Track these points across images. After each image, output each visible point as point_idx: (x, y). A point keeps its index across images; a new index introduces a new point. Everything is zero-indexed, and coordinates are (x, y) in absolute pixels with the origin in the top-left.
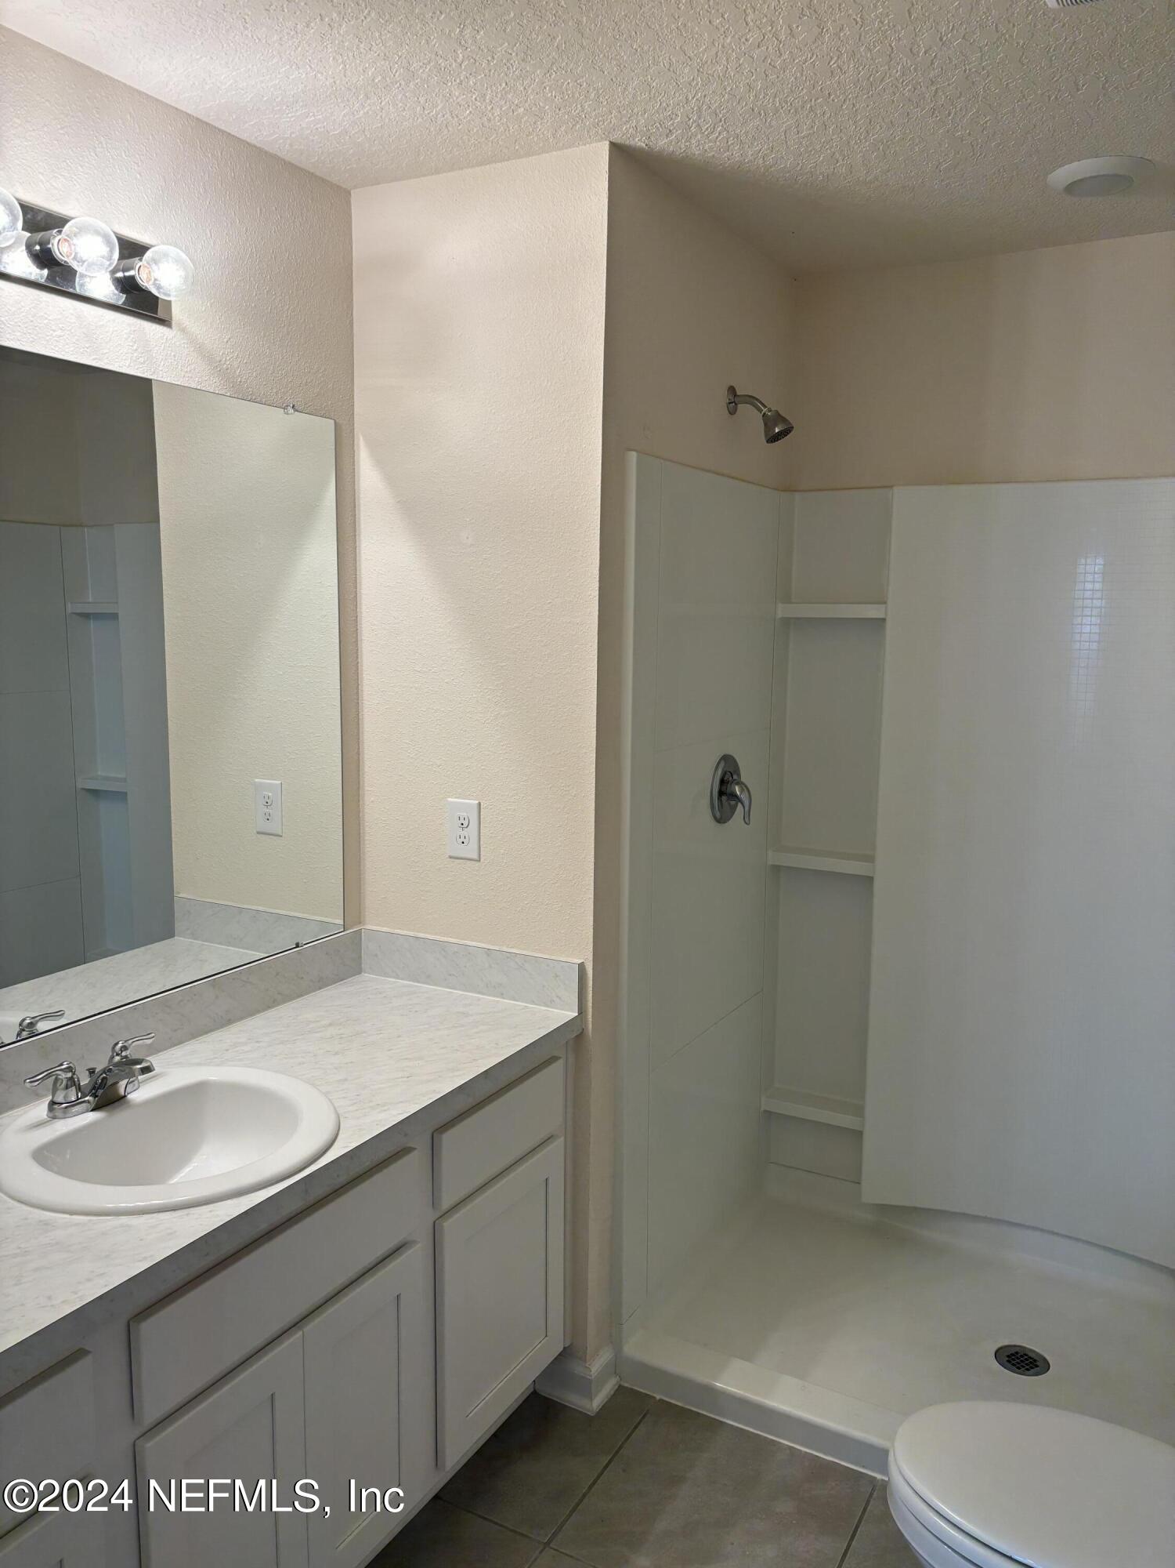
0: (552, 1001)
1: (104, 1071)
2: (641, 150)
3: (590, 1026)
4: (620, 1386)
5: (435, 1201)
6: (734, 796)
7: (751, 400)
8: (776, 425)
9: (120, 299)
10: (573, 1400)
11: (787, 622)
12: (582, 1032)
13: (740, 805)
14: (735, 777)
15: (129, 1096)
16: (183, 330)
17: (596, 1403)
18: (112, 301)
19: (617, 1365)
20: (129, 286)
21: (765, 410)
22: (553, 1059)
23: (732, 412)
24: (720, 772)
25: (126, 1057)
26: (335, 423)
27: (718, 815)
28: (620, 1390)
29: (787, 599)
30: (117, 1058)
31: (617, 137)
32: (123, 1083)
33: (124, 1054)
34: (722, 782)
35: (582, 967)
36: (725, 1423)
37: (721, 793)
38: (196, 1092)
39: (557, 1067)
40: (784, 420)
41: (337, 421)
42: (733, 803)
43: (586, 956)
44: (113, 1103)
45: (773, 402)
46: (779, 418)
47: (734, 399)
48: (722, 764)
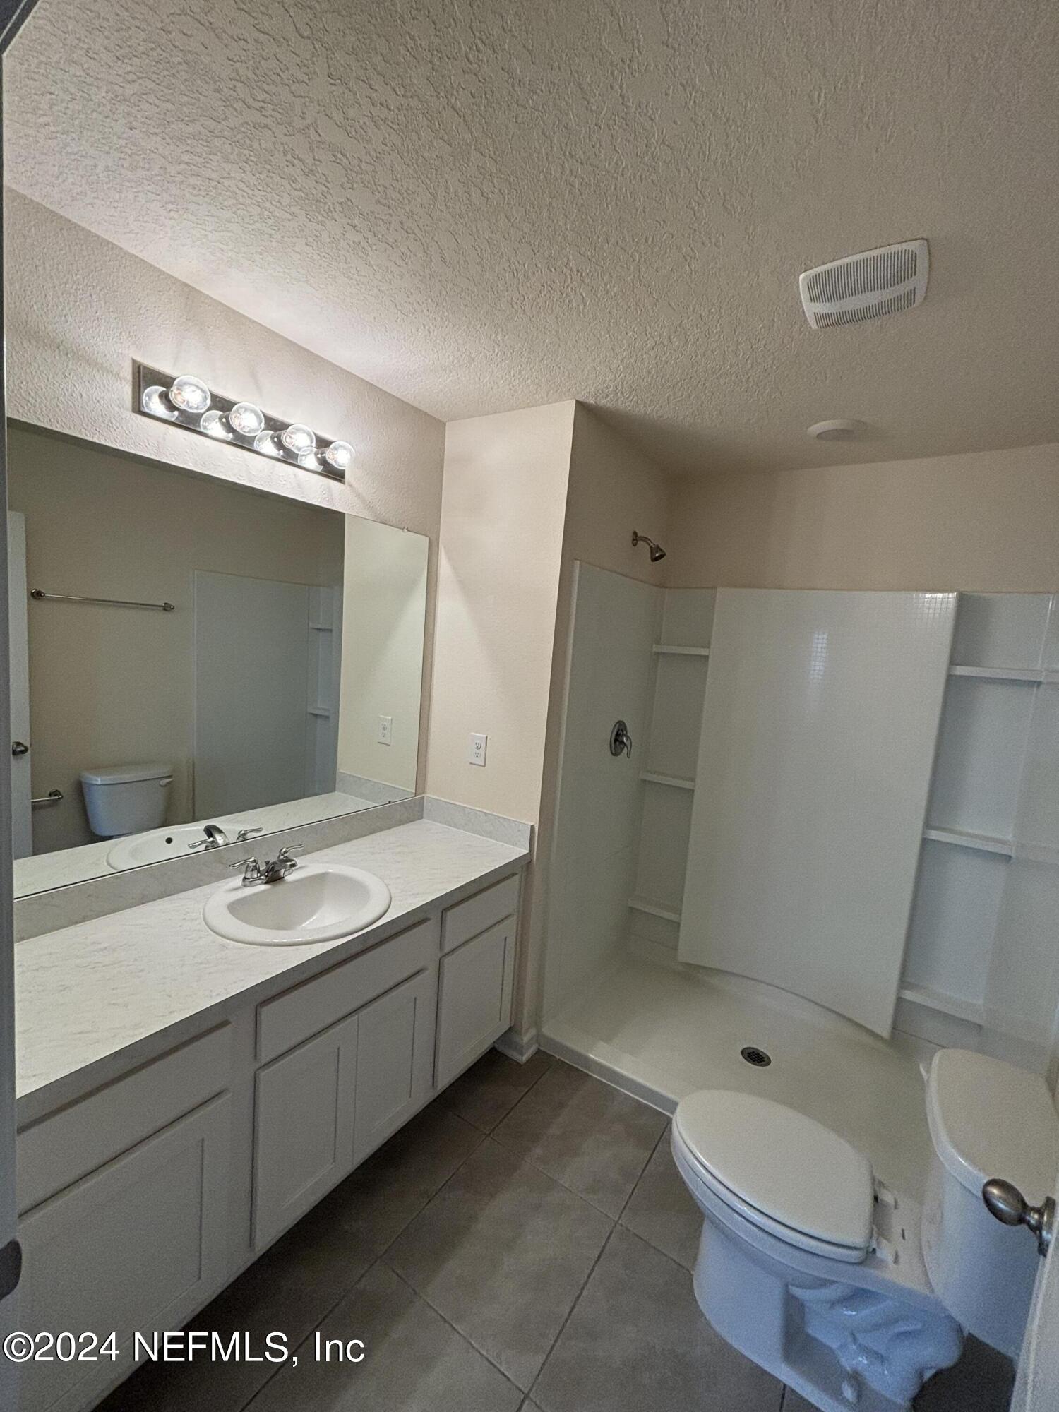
0: (516, 844)
1: (273, 863)
2: (592, 404)
3: (535, 857)
4: (539, 1049)
5: (441, 946)
6: (622, 742)
7: (645, 539)
8: (657, 552)
9: (320, 468)
10: (514, 1055)
11: (658, 654)
12: (530, 862)
13: (625, 748)
14: (625, 732)
15: (286, 878)
16: (351, 486)
17: (524, 1058)
18: (316, 470)
19: (538, 1037)
20: (323, 462)
21: (652, 544)
22: (514, 874)
23: (635, 545)
24: (616, 729)
25: (287, 857)
26: (430, 539)
27: (613, 752)
28: (538, 1051)
29: (658, 642)
30: (282, 857)
31: (579, 398)
32: (283, 870)
33: (285, 855)
34: (617, 735)
35: (532, 827)
36: (591, 1076)
37: (616, 740)
38: (322, 878)
39: (517, 877)
40: (661, 550)
41: (431, 538)
42: (622, 746)
43: (535, 822)
44: (276, 880)
45: (656, 541)
46: (658, 549)
47: (636, 538)
48: (617, 725)
